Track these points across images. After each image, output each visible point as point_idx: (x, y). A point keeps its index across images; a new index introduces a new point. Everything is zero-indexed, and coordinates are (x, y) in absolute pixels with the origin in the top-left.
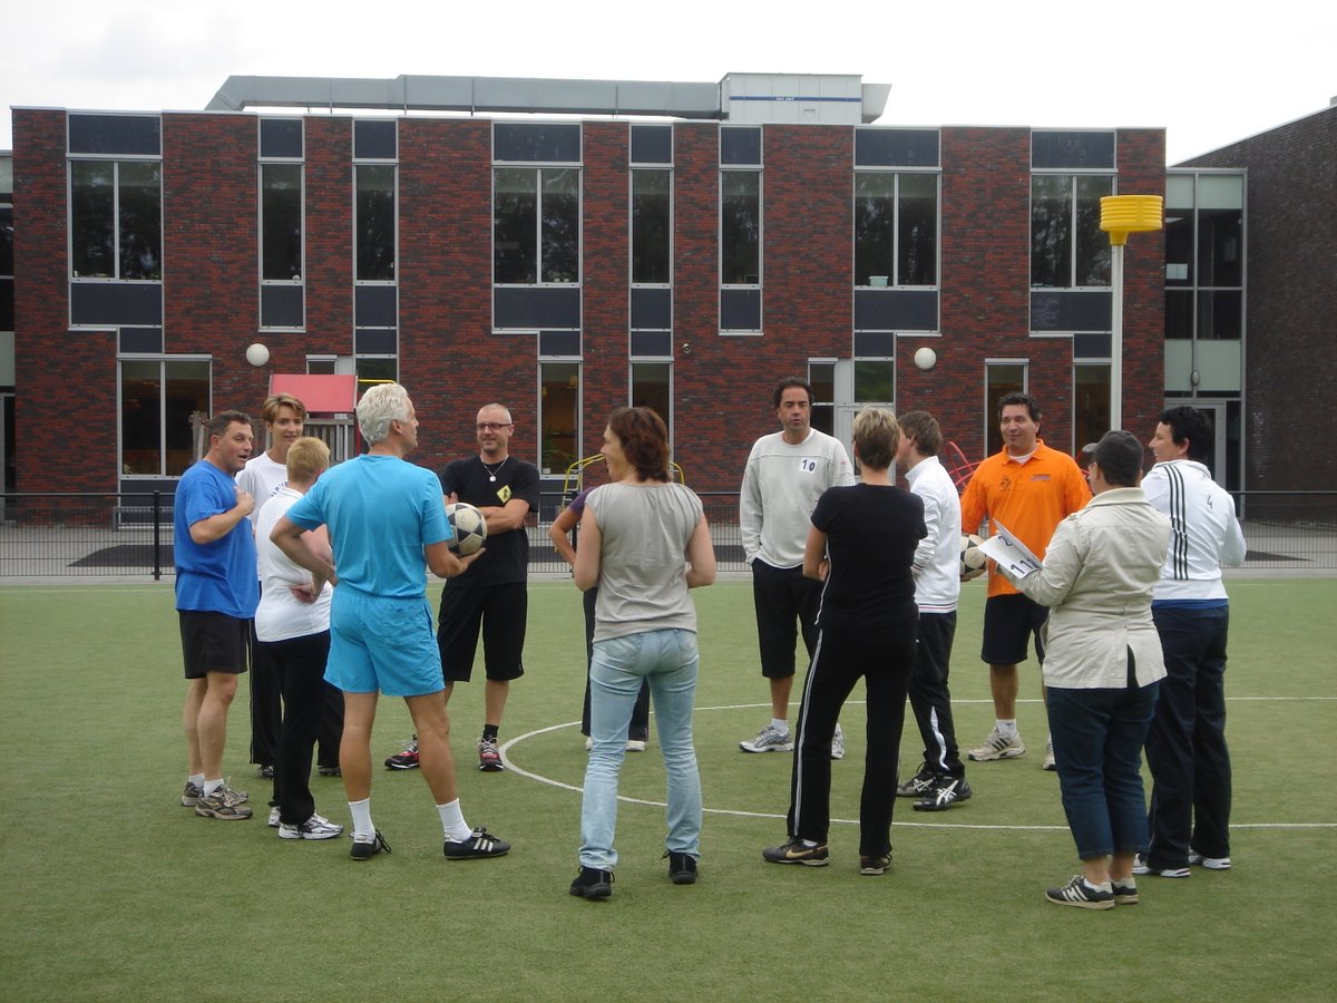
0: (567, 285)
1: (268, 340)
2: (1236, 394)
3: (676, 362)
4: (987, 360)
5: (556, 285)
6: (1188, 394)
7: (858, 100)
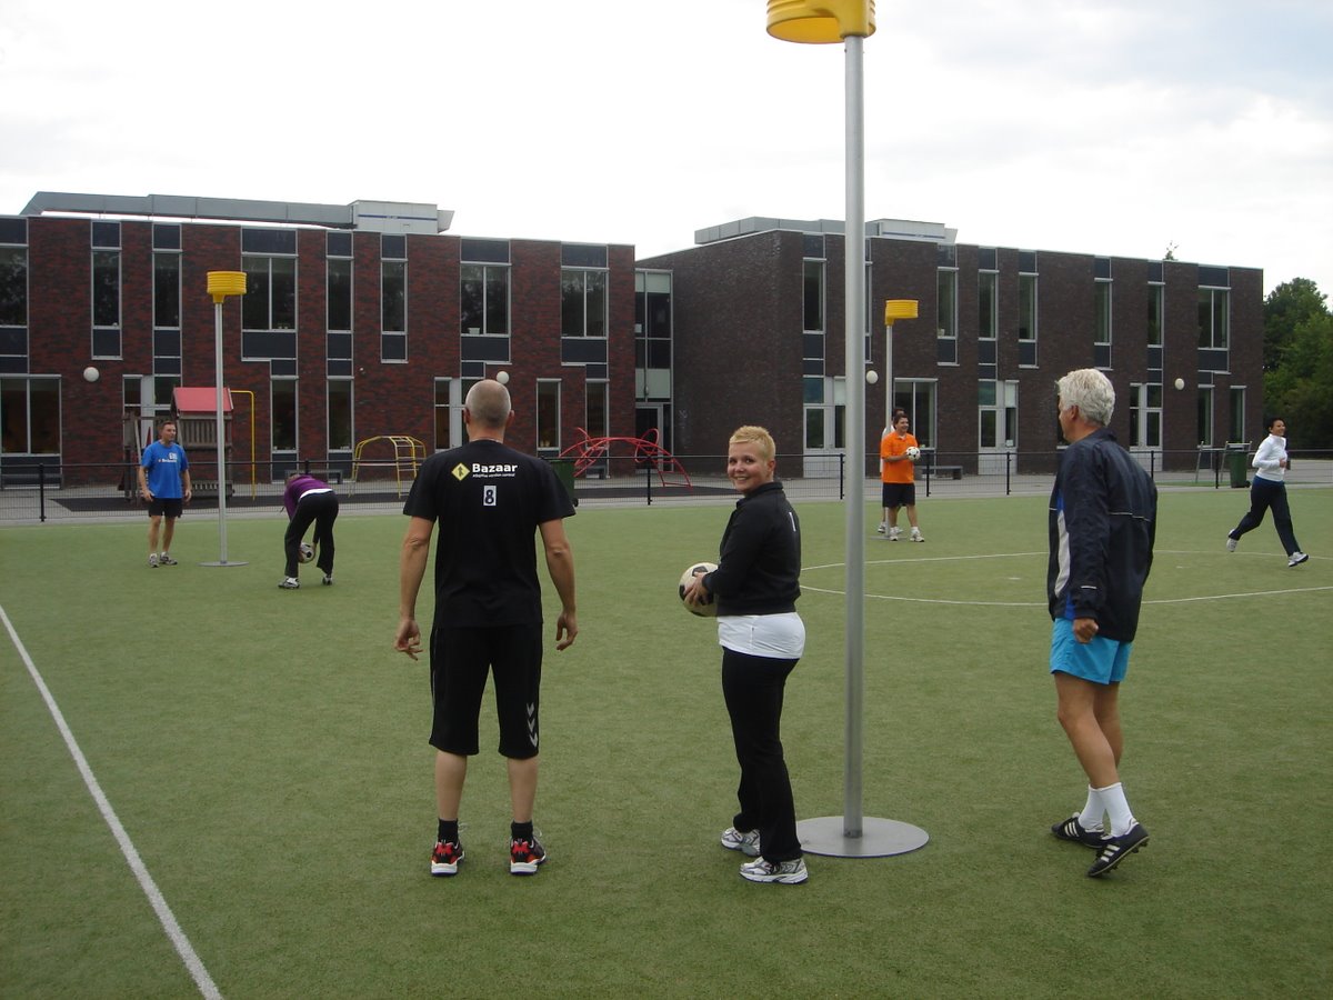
0: (287, 331)
1: (96, 364)
2: (668, 400)
3: (355, 380)
4: (538, 379)
5: (280, 331)
6: (642, 400)
7: (435, 220)
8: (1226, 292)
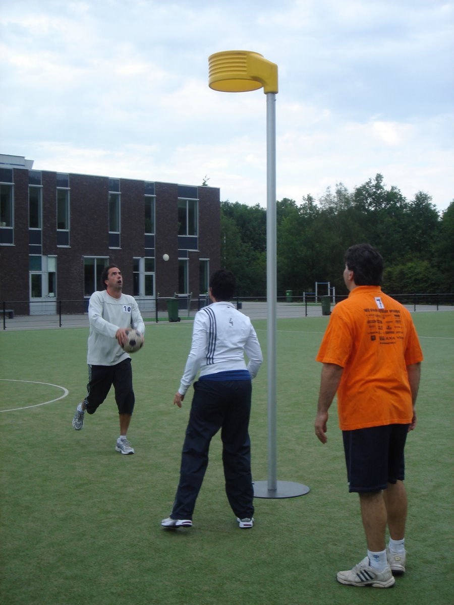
8: (196, 201)
